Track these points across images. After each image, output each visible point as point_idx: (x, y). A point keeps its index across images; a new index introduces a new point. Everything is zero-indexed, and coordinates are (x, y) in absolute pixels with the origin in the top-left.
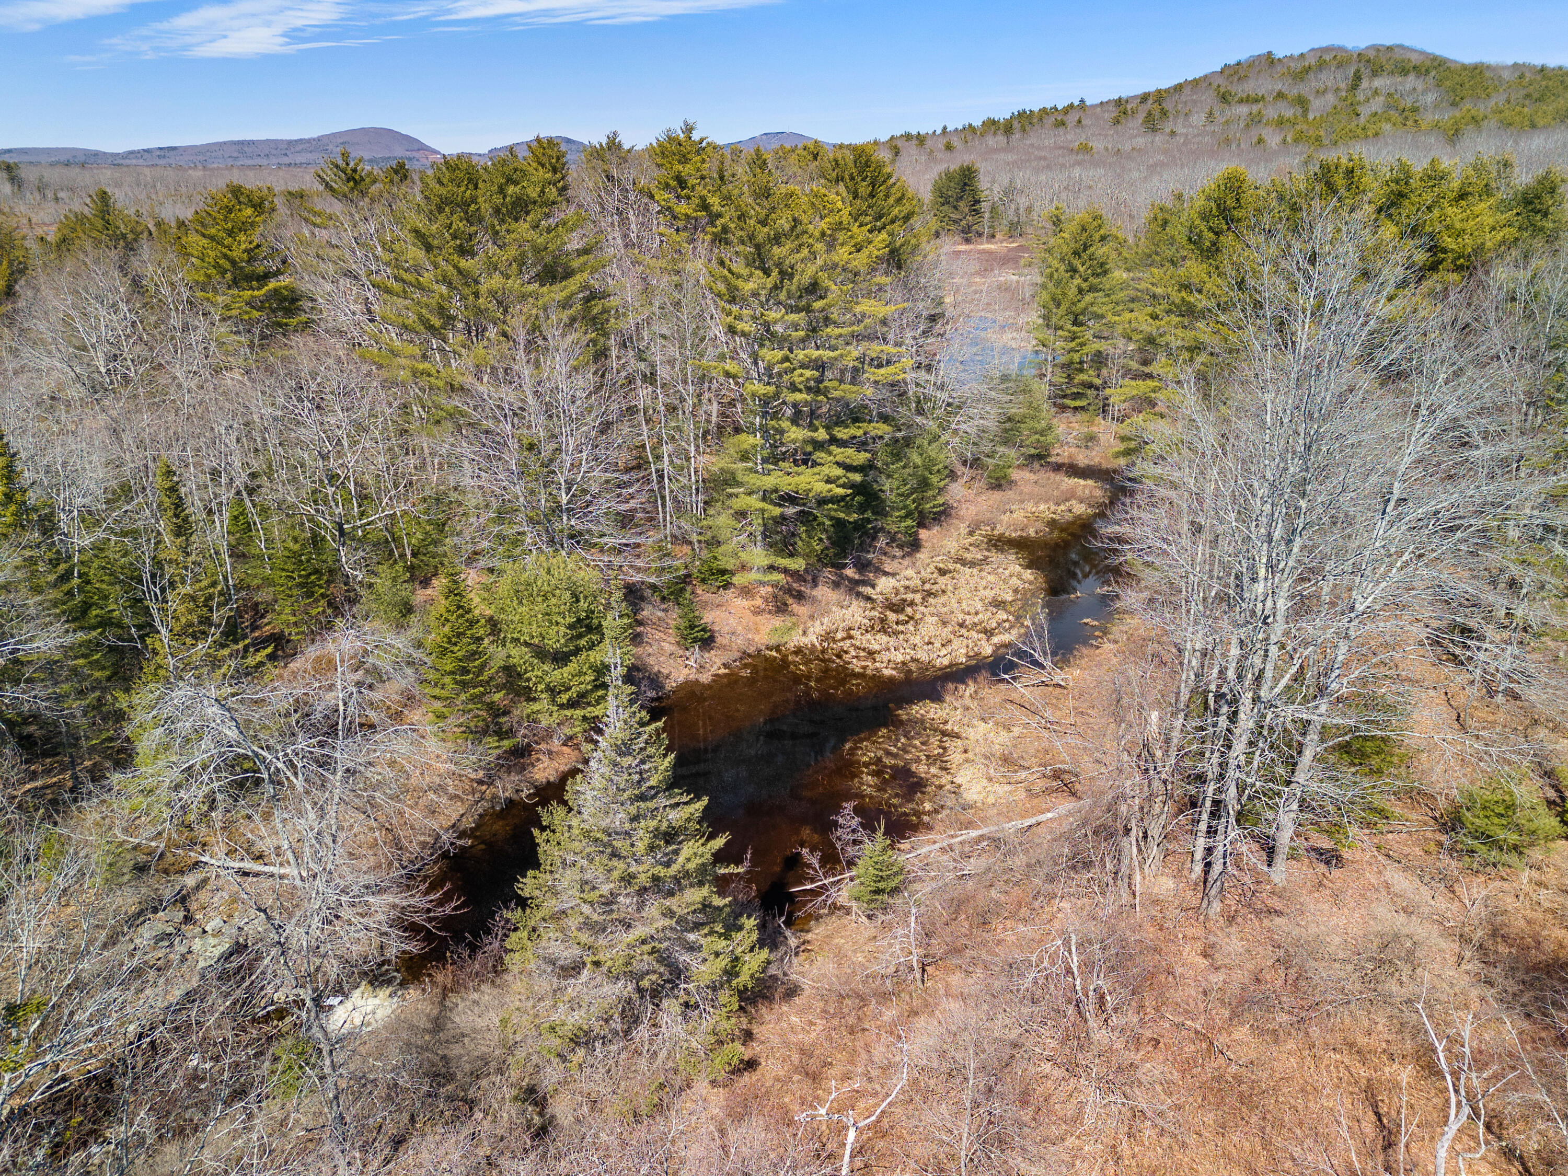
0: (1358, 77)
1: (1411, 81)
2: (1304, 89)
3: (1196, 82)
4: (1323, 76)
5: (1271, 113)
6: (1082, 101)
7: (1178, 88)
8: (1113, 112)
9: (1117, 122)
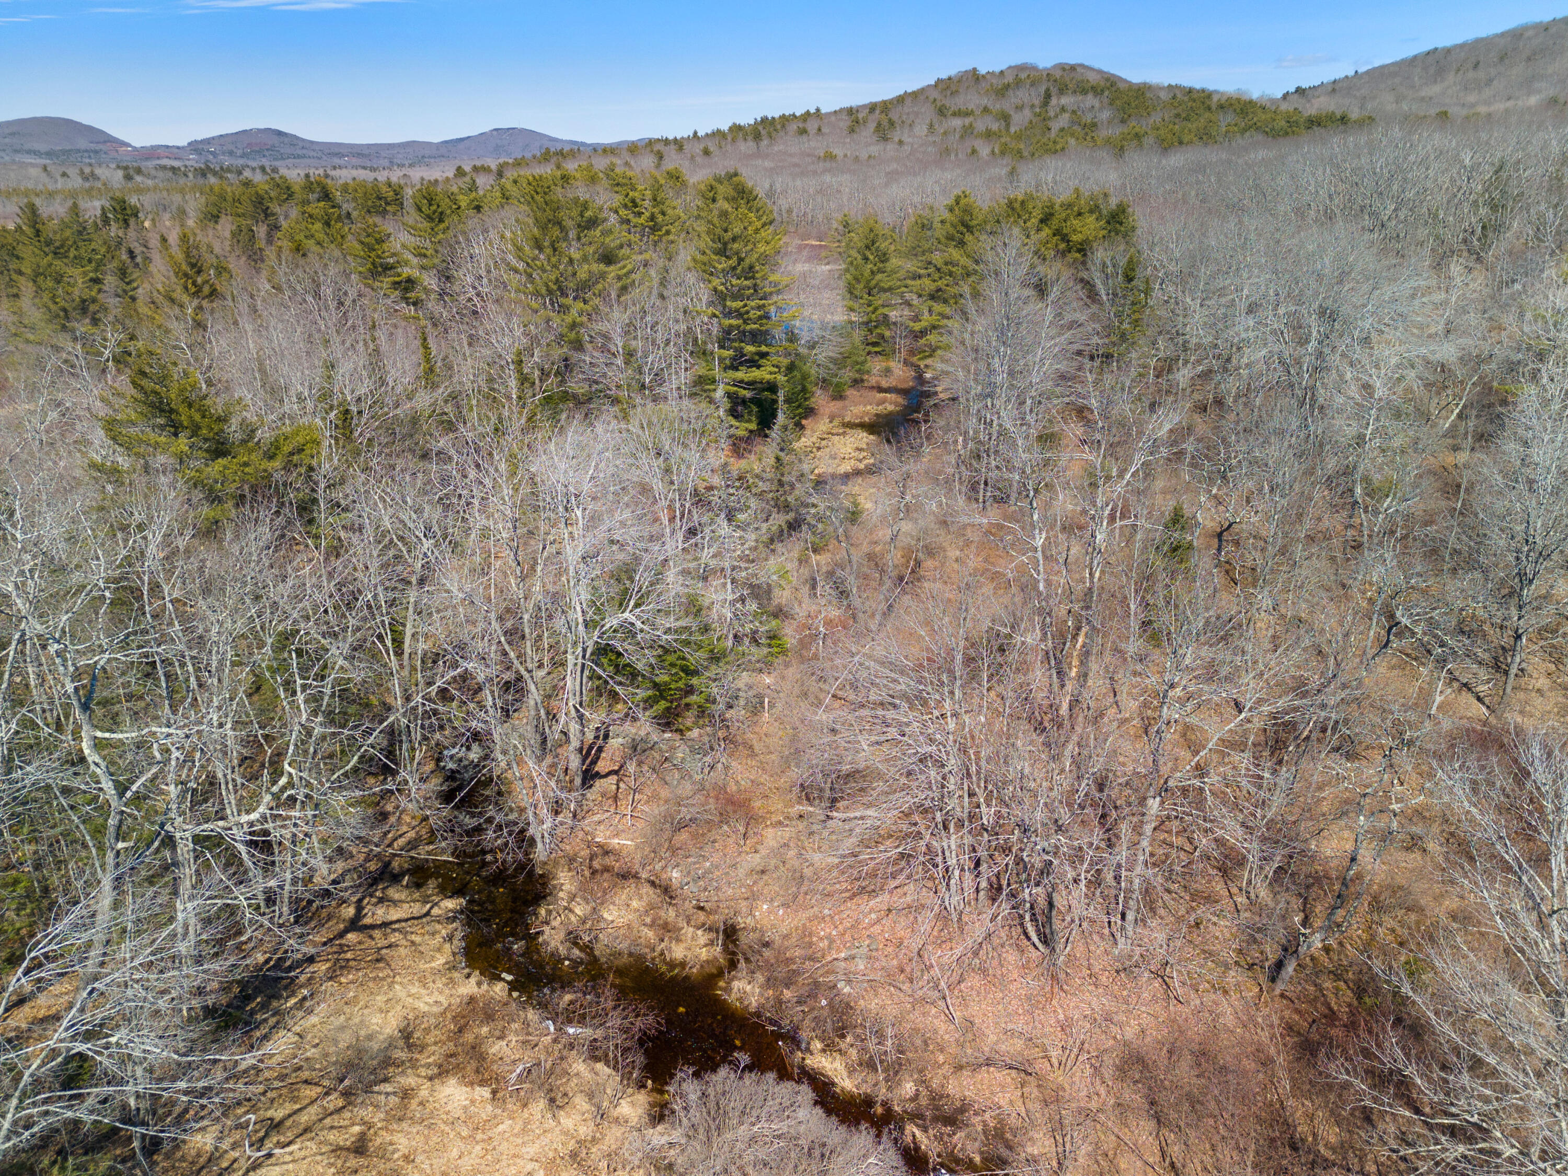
0: (1048, 96)
1: (1090, 100)
2: (1006, 105)
3: (915, 95)
4: (1020, 93)
5: (980, 126)
6: (818, 110)
7: (900, 100)
8: (845, 122)
9: (852, 131)
